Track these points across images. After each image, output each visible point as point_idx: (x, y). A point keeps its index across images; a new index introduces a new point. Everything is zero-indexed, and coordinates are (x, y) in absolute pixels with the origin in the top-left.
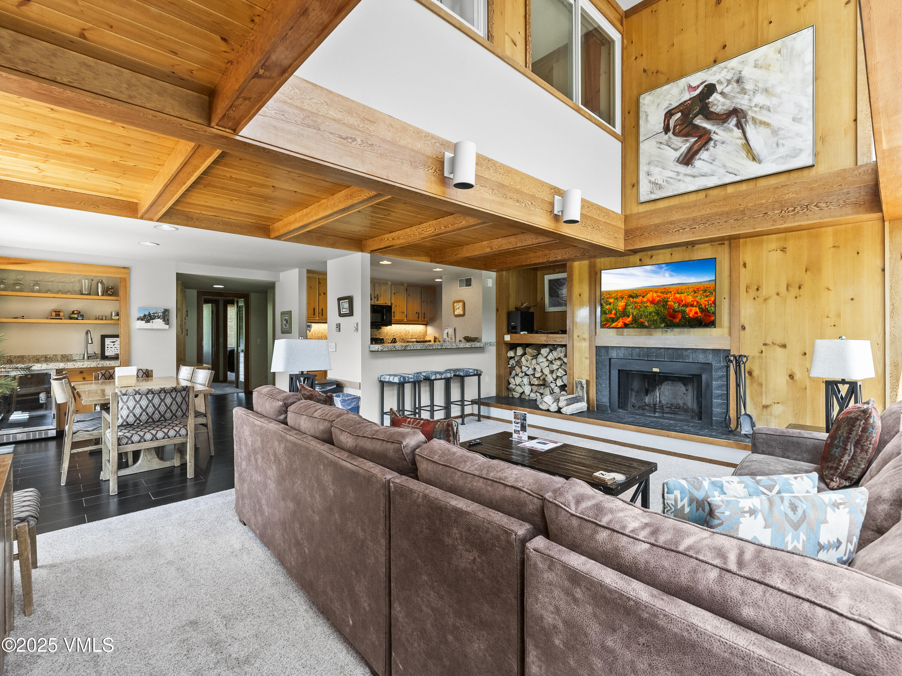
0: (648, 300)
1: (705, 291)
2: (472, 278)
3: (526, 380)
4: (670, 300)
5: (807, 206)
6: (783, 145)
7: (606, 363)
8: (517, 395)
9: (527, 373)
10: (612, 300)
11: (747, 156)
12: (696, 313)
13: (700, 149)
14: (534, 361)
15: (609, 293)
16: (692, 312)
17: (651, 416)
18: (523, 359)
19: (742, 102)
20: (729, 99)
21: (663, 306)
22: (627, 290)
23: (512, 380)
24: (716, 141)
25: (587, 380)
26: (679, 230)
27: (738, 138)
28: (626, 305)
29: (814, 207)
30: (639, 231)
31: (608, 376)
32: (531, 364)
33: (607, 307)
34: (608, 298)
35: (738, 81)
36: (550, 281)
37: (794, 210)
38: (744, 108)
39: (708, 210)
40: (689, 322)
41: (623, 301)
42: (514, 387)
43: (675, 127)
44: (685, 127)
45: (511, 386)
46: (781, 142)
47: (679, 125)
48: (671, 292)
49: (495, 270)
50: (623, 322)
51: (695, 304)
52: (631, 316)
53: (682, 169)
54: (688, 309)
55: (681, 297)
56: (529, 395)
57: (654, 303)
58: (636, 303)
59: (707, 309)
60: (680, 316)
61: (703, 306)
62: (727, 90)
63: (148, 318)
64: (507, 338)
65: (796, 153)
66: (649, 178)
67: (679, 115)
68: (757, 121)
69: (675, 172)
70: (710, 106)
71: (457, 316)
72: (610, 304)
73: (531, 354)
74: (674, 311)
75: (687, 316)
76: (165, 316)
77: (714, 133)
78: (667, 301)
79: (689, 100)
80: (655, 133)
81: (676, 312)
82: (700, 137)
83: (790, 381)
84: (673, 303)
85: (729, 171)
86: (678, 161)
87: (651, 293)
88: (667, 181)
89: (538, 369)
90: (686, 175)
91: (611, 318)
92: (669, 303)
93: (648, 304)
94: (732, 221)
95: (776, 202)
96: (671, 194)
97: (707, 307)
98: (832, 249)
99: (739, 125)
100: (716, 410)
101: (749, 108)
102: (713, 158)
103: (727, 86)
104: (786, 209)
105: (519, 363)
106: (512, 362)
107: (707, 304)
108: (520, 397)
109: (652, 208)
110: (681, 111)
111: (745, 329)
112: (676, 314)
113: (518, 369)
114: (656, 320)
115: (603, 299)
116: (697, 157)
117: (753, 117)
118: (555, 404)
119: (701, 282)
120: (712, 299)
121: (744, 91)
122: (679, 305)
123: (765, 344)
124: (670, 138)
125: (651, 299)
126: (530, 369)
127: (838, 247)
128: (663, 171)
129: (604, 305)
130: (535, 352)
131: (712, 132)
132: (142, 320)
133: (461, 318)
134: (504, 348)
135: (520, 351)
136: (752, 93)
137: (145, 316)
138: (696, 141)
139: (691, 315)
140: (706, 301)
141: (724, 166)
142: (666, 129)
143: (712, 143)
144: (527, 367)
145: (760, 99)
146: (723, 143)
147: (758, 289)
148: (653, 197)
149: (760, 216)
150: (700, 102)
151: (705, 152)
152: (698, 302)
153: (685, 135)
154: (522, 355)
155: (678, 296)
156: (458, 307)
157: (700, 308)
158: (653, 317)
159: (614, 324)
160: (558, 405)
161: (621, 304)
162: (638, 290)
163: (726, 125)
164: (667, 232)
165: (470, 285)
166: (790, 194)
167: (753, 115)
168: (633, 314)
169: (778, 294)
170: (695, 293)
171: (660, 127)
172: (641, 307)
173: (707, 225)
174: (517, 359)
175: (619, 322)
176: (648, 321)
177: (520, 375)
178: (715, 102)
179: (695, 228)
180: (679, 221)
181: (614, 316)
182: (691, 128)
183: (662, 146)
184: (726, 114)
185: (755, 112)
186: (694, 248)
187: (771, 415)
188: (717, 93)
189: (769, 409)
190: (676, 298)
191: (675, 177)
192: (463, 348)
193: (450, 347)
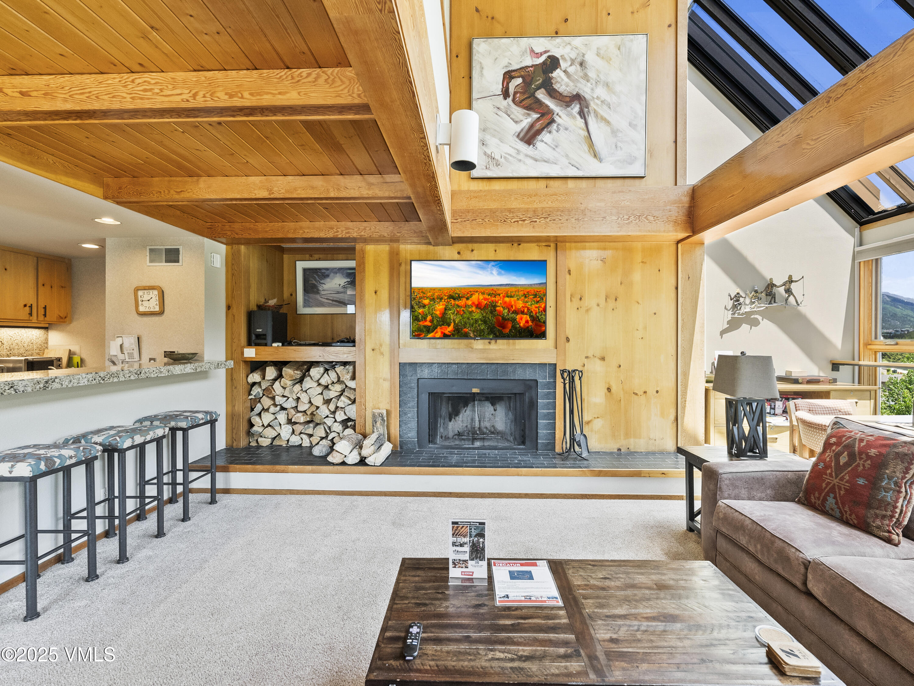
0: (473, 303)
1: (535, 296)
2: (181, 248)
3: (282, 417)
4: (499, 304)
5: (639, 216)
6: (621, 149)
7: (413, 385)
8: (265, 442)
9: (285, 406)
10: (426, 302)
11: (589, 151)
12: (527, 322)
13: (542, 129)
14: (297, 387)
15: (422, 290)
16: (523, 320)
17: (470, 448)
18: (277, 385)
19: (586, 90)
20: (573, 81)
21: (491, 312)
22: (447, 288)
23: (256, 420)
24: (558, 125)
25: (387, 411)
26: (517, 221)
27: (580, 128)
28: (446, 309)
29: (645, 219)
30: (470, 214)
31: (416, 402)
32: (292, 392)
33: (421, 310)
34: (421, 298)
35: (581, 64)
36: (305, 270)
37: (628, 219)
38: (587, 96)
39: (550, 203)
40: (520, 333)
41: (441, 303)
42: (260, 430)
43: (515, 93)
44: (526, 98)
45: (255, 428)
46: (619, 144)
47: (520, 93)
48: (499, 295)
49: (224, 240)
50: (442, 333)
51: (526, 310)
52: (452, 325)
53: (522, 146)
54: (518, 317)
55: (510, 302)
56: (288, 441)
57: (480, 308)
58: (458, 306)
59: (538, 317)
60: (510, 325)
61: (534, 313)
62: (571, 70)
64: (250, 353)
65: (631, 160)
66: (484, 147)
67: (519, 81)
68: (599, 116)
69: (515, 149)
70: (554, 82)
71: (144, 314)
72: (424, 306)
73: (291, 376)
74: (504, 319)
75: (518, 326)
77: (557, 114)
78: (495, 306)
79: (531, 67)
80: (492, 94)
81: (506, 320)
82: (543, 115)
83: (608, 394)
84: (502, 309)
85: (572, 163)
86: (518, 136)
87: (477, 294)
88: (505, 158)
89: (304, 398)
90: (527, 156)
91: (425, 326)
92: (498, 308)
93: (474, 309)
94: (573, 220)
95: (614, 207)
96: (510, 175)
97: (538, 315)
98: (641, 264)
99: (582, 114)
100: (542, 432)
101: (591, 98)
102: (556, 144)
103: (571, 65)
104: (622, 216)
105: (268, 392)
106: (256, 390)
107: (538, 311)
108: (272, 444)
109: (487, 188)
110: (522, 76)
111: (569, 341)
112: (506, 322)
113: (266, 402)
114: (483, 331)
115: (414, 299)
116: (539, 137)
117: (595, 110)
118: (355, 452)
119: (531, 285)
120: (543, 306)
121: (586, 77)
122: (509, 312)
123: (587, 357)
124: (509, 105)
125: (476, 303)
126: (290, 399)
127: (646, 263)
128: (501, 144)
129: (416, 307)
130: (298, 374)
131: (555, 114)
133: (155, 318)
134: (242, 370)
135: (271, 373)
136: (594, 82)
138: (539, 118)
139: (521, 325)
140: (536, 307)
141: (567, 156)
142: (506, 94)
143: (554, 126)
144: (283, 396)
145: (600, 91)
146: (566, 129)
147: (581, 299)
148: (489, 174)
149: (599, 219)
150: (543, 74)
151: (548, 134)
152: (528, 309)
153: (527, 107)
154: (275, 380)
155: (507, 299)
156: (146, 297)
157: (531, 316)
158: (479, 325)
159: (430, 335)
160: (360, 454)
161: (439, 307)
162: (461, 288)
163: (569, 109)
164: (505, 221)
165: (177, 261)
166: (625, 202)
167: (595, 108)
168: (454, 321)
169: (598, 305)
170: (525, 297)
171: (498, 88)
172: (464, 313)
173: (548, 220)
174: (264, 385)
175: (437, 332)
176: (474, 332)
177: (272, 409)
178: (559, 79)
179: (536, 221)
180: (519, 210)
181: (429, 324)
182: (532, 101)
183: (500, 113)
184: (570, 97)
185: (597, 105)
186: (520, 246)
187: (592, 431)
188: (561, 69)
189: (590, 424)
190: (505, 302)
191: (514, 155)
192: (178, 375)
193: (156, 375)
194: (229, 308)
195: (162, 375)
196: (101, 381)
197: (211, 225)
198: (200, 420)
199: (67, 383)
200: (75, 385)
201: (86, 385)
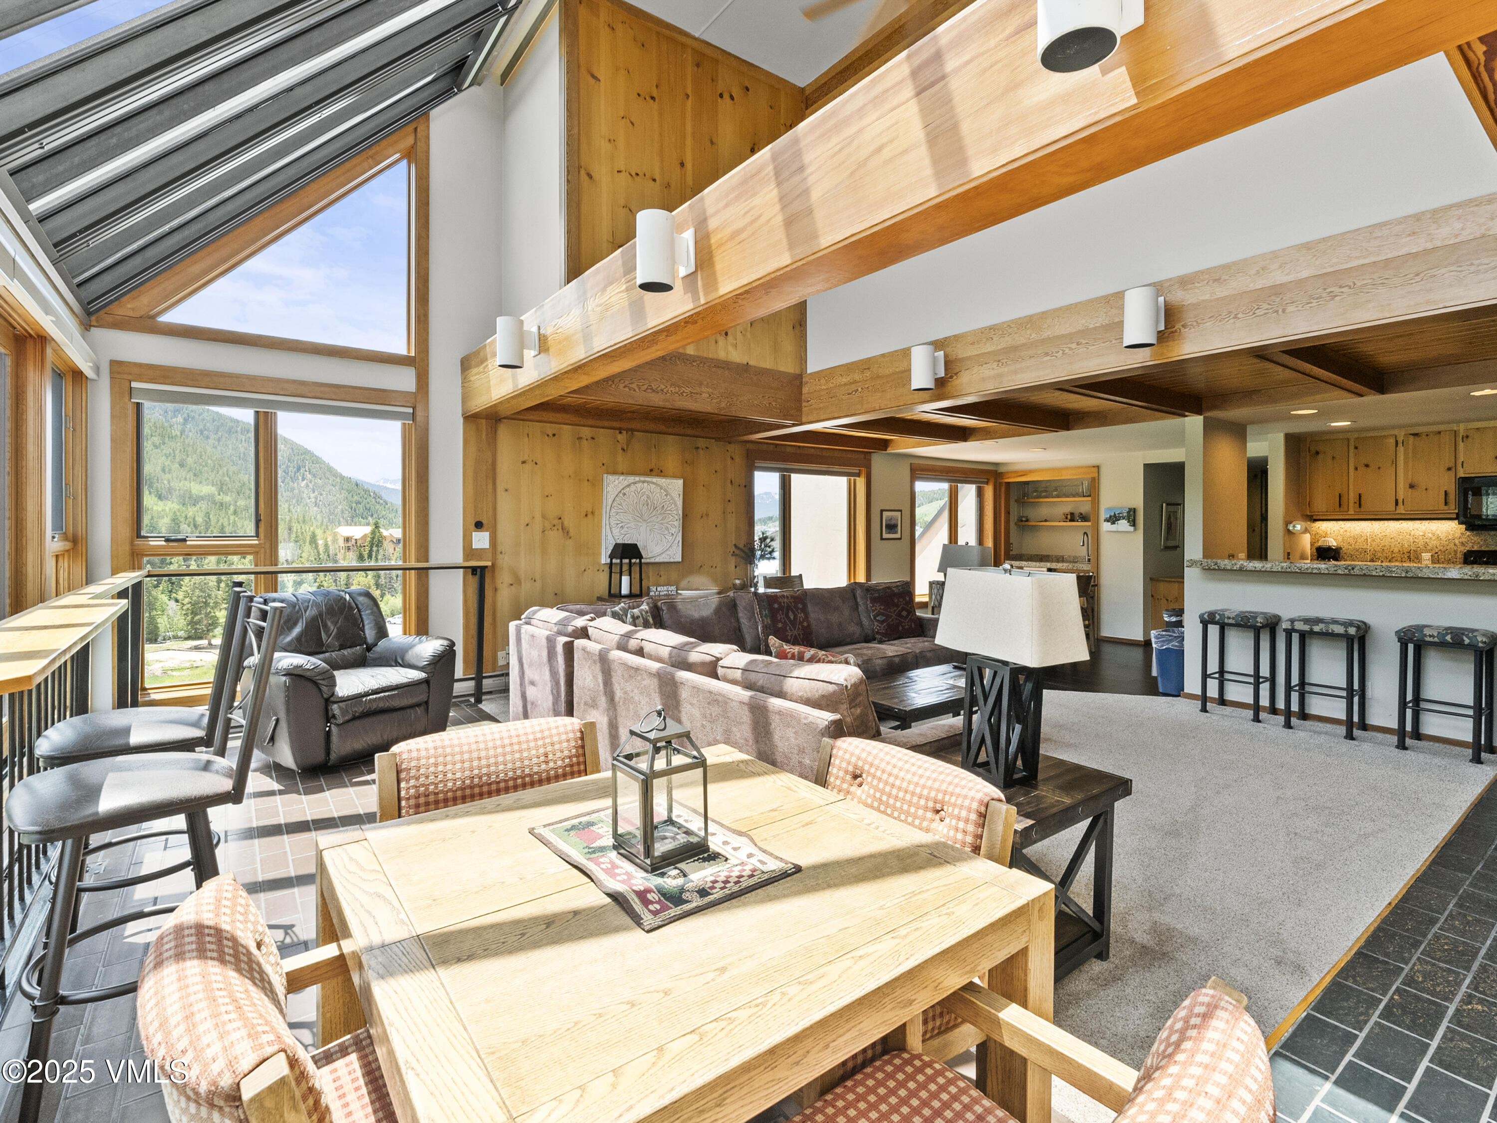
63: (1113, 519)
76: (1131, 516)
132: (1108, 521)
137: (1111, 516)
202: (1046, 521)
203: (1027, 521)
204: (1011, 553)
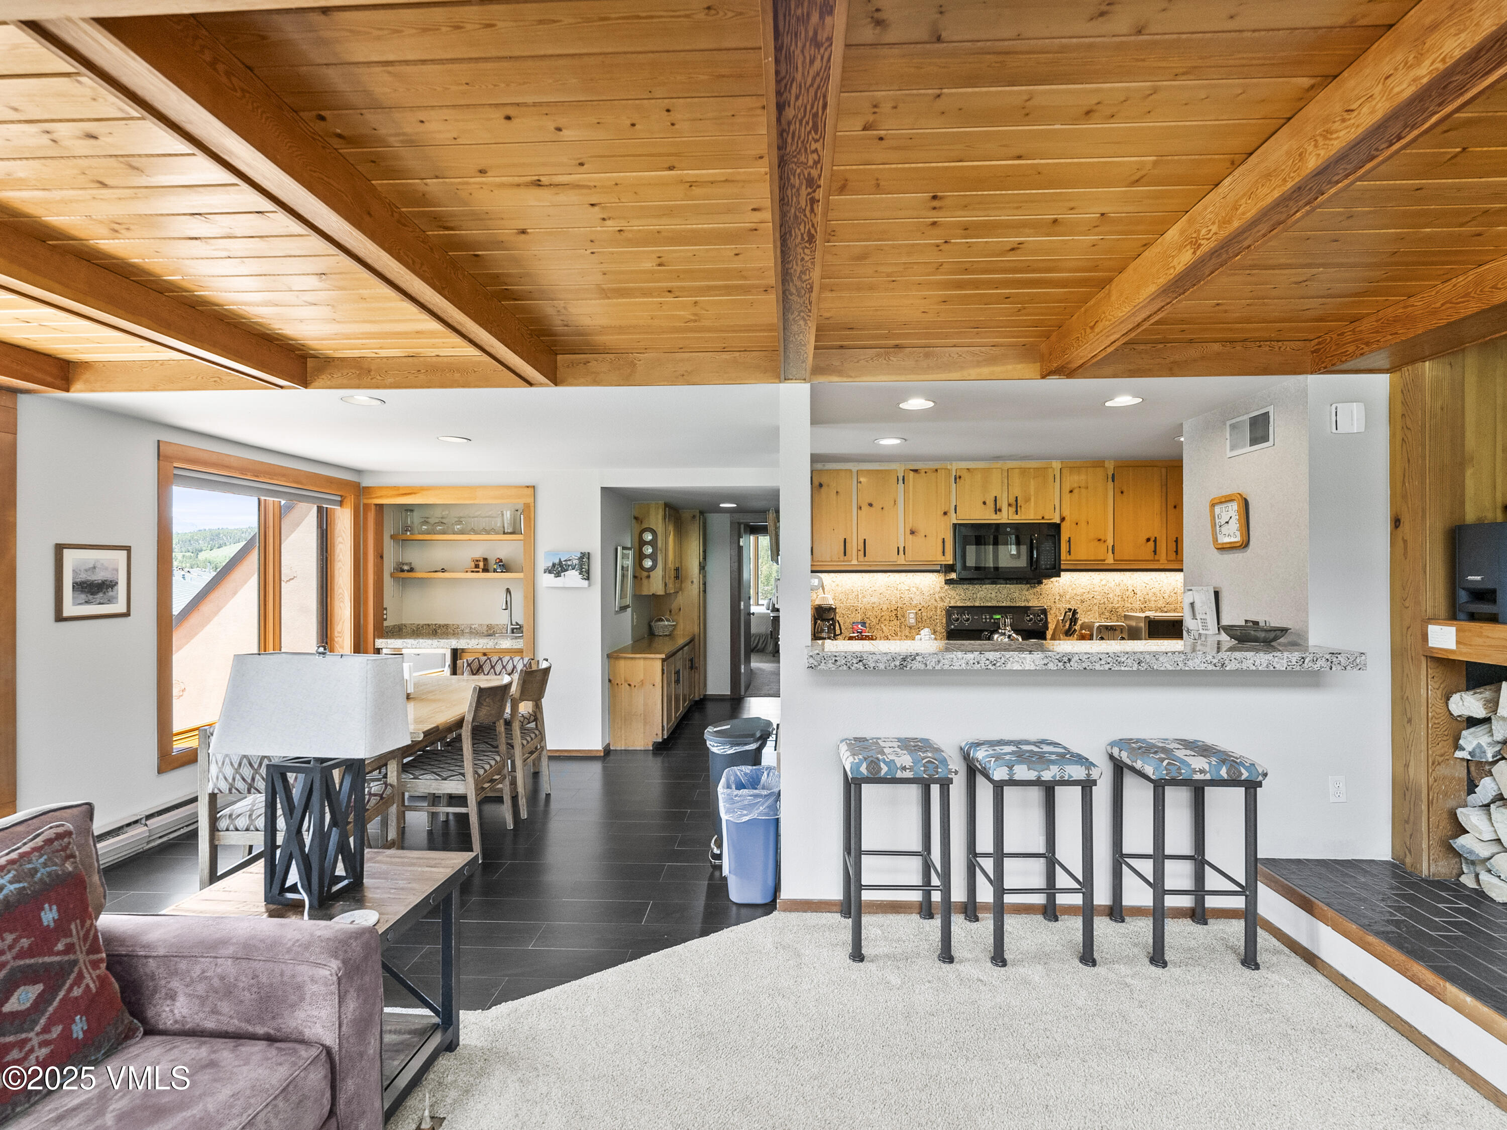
2: (1271, 409)
8: (1498, 890)
23: (1470, 819)
42: (1482, 850)
45: (1468, 840)
63: (558, 569)
64: (1443, 636)
71: (1224, 549)
76: (584, 565)
106: (1475, 740)
132: (550, 572)
133: (1238, 556)
134: (1428, 680)
137: (554, 565)
156: (1225, 518)
165: (1265, 439)
174: (1500, 730)
192: (1167, 673)
193: (1107, 667)
194: (1396, 522)
195: (1123, 668)
196: (990, 667)
197: (1319, 343)
198: (1195, 771)
199: (933, 664)
200: (946, 667)
201: (963, 670)
202: (443, 571)
203: (411, 570)
204: (386, 624)
